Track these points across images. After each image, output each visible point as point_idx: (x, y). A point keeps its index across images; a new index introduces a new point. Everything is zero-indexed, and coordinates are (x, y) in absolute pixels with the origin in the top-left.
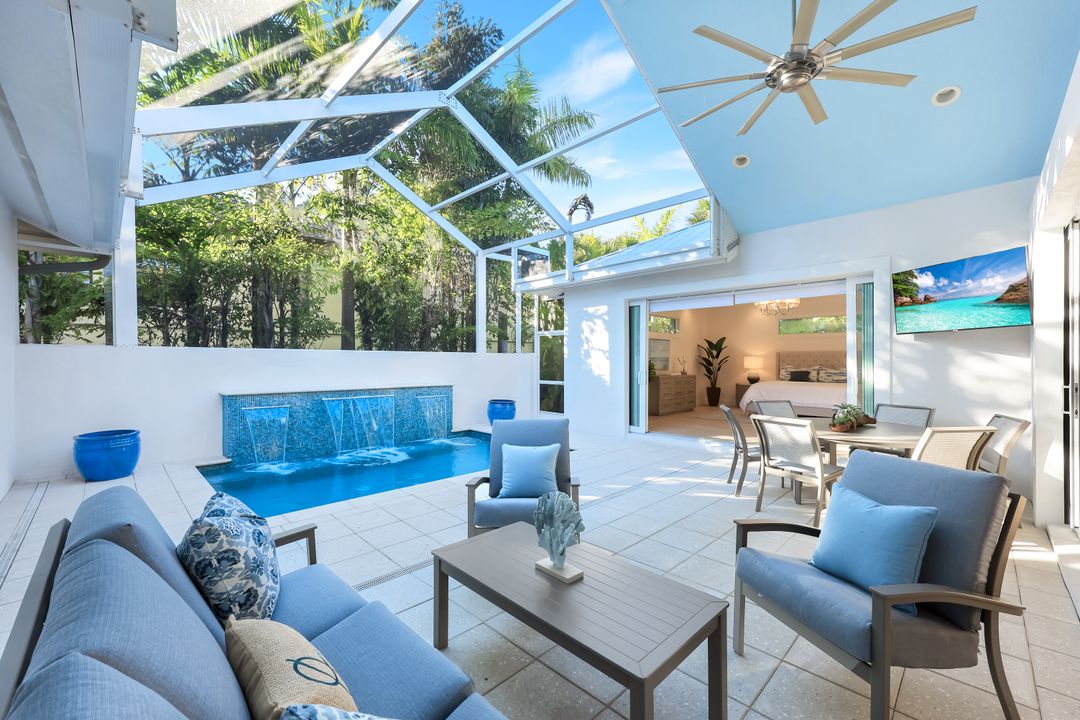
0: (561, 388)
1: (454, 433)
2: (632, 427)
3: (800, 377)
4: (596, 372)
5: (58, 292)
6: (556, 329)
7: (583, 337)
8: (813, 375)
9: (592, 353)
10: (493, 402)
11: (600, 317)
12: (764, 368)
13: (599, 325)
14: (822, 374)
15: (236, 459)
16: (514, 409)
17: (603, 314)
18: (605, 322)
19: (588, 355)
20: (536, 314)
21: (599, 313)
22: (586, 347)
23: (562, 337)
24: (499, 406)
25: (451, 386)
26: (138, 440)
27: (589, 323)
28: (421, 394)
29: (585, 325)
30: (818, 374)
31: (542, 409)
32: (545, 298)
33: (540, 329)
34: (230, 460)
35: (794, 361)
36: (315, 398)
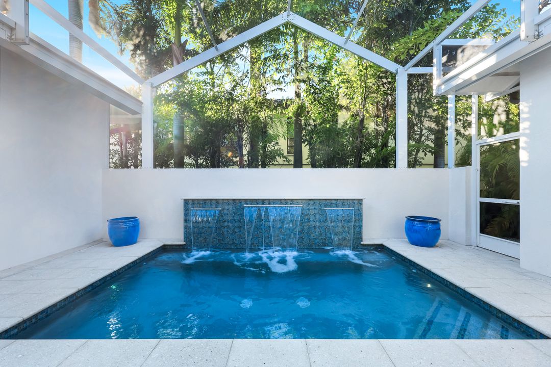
0: (517, 207)
6: (507, 131)
10: (412, 219)
16: (439, 229)
20: (475, 121)
23: (517, 142)
24: (418, 224)
25: (360, 201)
28: (329, 206)
31: (483, 230)
33: (480, 137)
34: (186, 243)
36: (239, 204)
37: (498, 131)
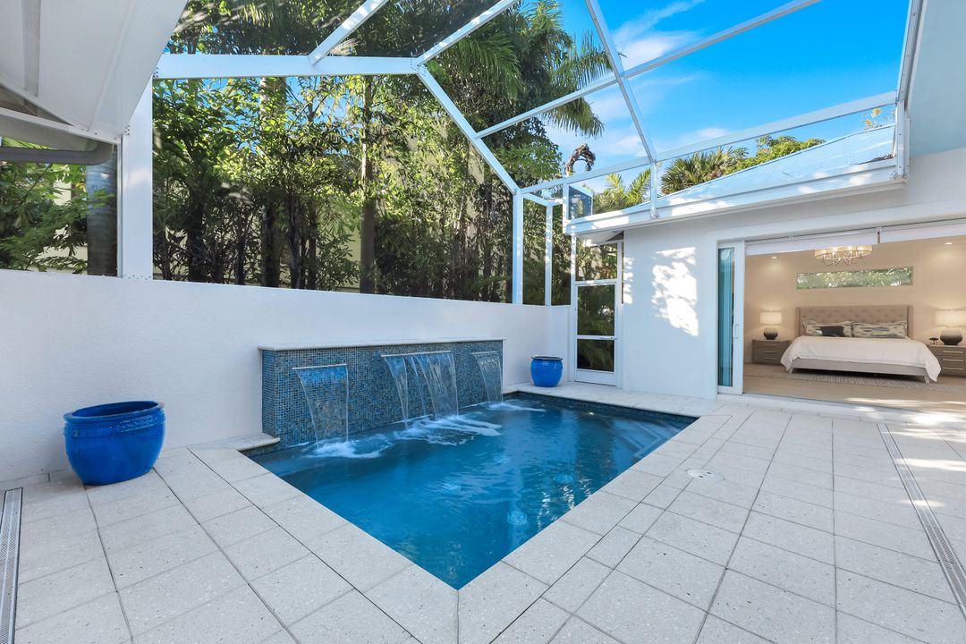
1: (505, 395)
2: (721, 387)
3: (833, 332)
4: (675, 323)
5: (21, 210)
6: (603, 277)
7: (654, 284)
8: (847, 330)
9: (669, 301)
10: (537, 360)
11: (683, 260)
12: (782, 324)
13: (680, 269)
14: (857, 329)
15: (286, 438)
17: (686, 257)
18: (688, 265)
19: (662, 303)
20: (573, 261)
21: (681, 256)
22: (658, 294)
23: (612, 288)
24: (546, 364)
25: (501, 341)
26: (162, 418)
27: (666, 268)
28: (476, 351)
29: (658, 271)
30: (852, 329)
32: (588, 243)
33: (578, 279)
34: (278, 439)
35: (818, 317)
36: (374, 355)
37: (595, 275)
